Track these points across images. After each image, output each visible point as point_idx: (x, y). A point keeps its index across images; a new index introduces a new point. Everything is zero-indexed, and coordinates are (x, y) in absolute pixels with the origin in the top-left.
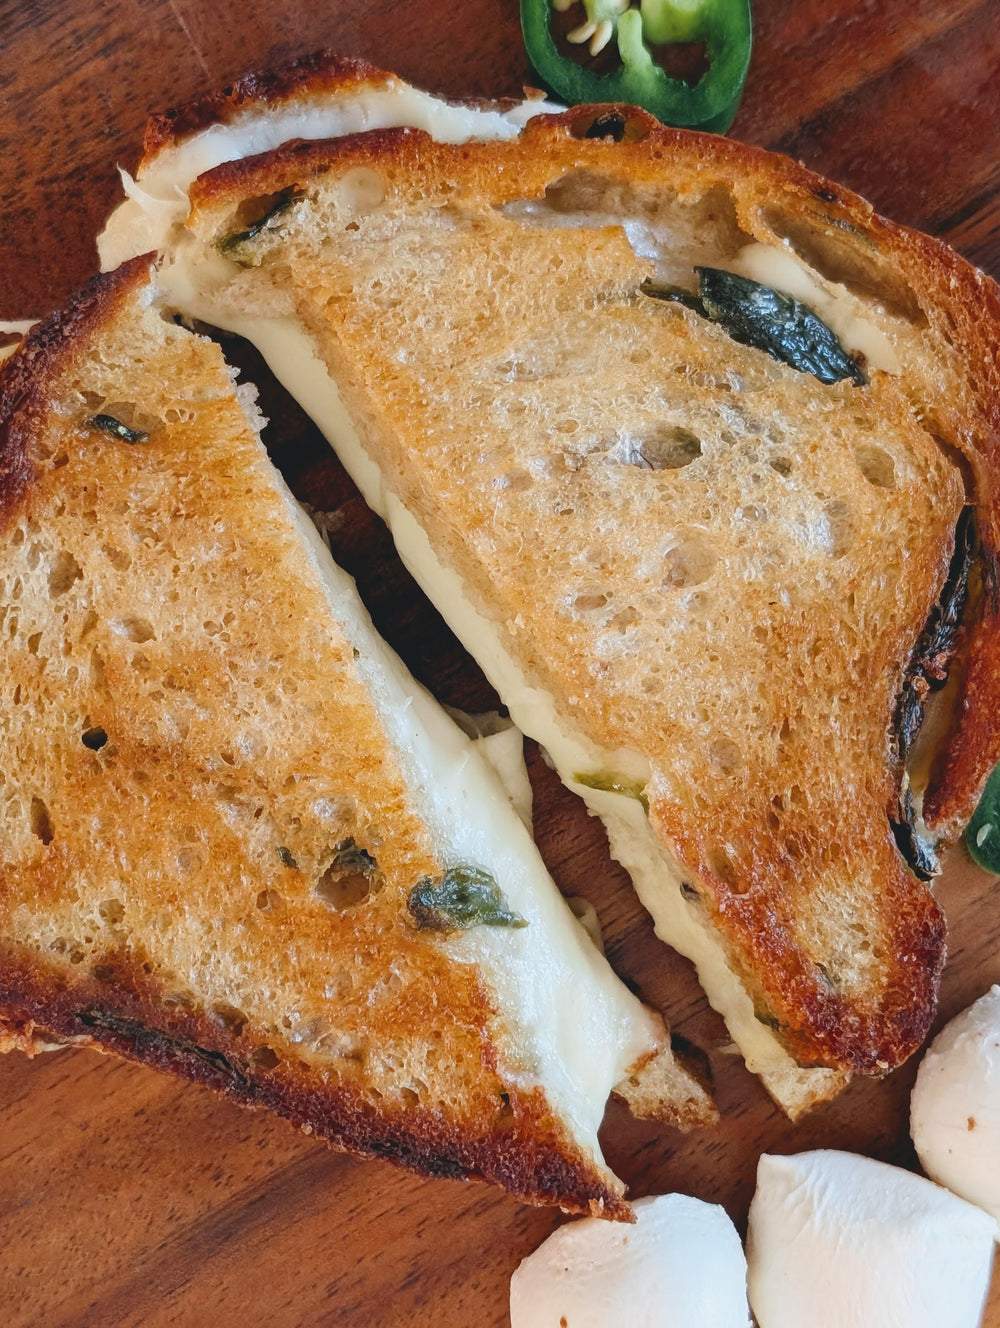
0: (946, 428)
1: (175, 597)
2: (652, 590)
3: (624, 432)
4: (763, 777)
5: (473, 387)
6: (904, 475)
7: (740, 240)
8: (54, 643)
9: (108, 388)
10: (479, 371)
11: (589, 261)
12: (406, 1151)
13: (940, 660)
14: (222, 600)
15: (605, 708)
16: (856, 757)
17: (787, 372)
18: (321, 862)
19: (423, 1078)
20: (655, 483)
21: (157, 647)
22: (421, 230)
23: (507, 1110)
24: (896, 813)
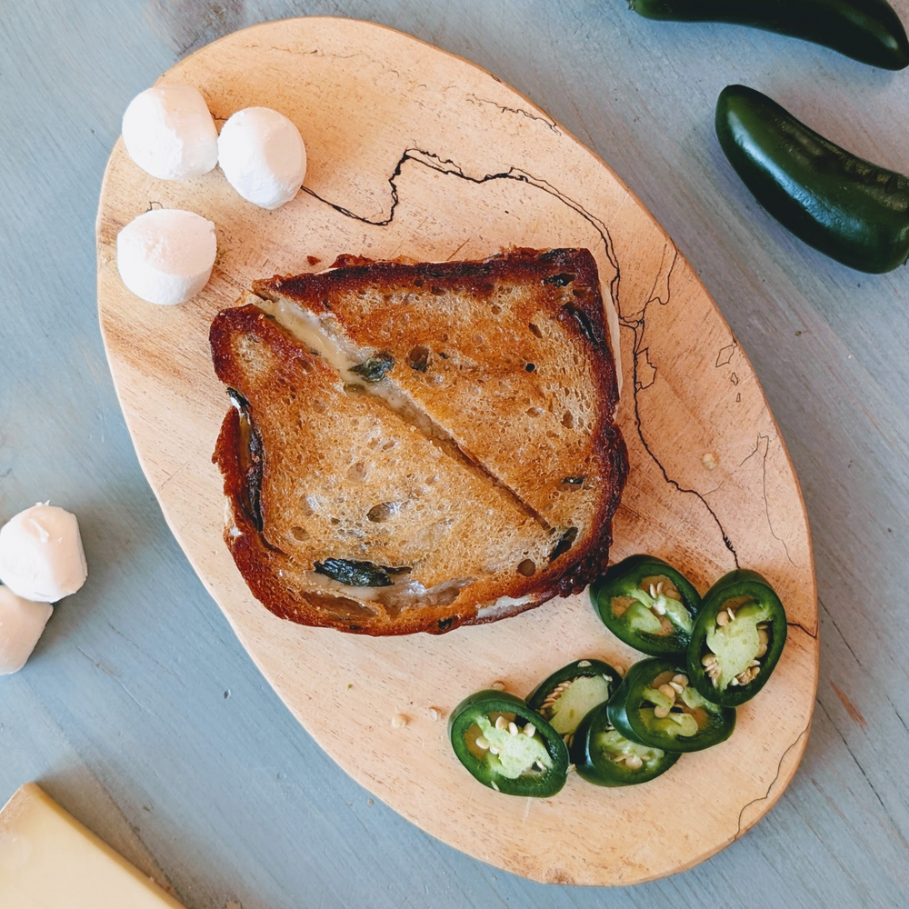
0: (279, 557)
1: (526, 430)
2: (368, 458)
3: (398, 513)
4: (302, 405)
5: (460, 510)
6: (289, 535)
7: (381, 600)
8: (560, 395)
9: (584, 494)
10: (460, 517)
11: (434, 572)
12: (355, 273)
13: (251, 471)
14: (508, 436)
15: (369, 408)
16: (270, 424)
17: (346, 557)
18: (431, 359)
19: (360, 301)
20: (380, 499)
21: (524, 410)
22: (500, 561)
23: (325, 303)
24: (249, 408)
